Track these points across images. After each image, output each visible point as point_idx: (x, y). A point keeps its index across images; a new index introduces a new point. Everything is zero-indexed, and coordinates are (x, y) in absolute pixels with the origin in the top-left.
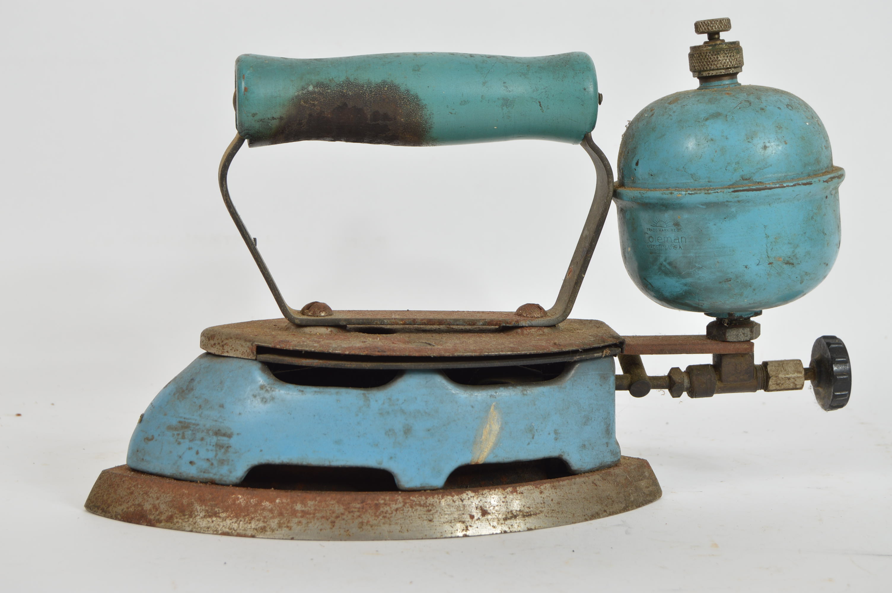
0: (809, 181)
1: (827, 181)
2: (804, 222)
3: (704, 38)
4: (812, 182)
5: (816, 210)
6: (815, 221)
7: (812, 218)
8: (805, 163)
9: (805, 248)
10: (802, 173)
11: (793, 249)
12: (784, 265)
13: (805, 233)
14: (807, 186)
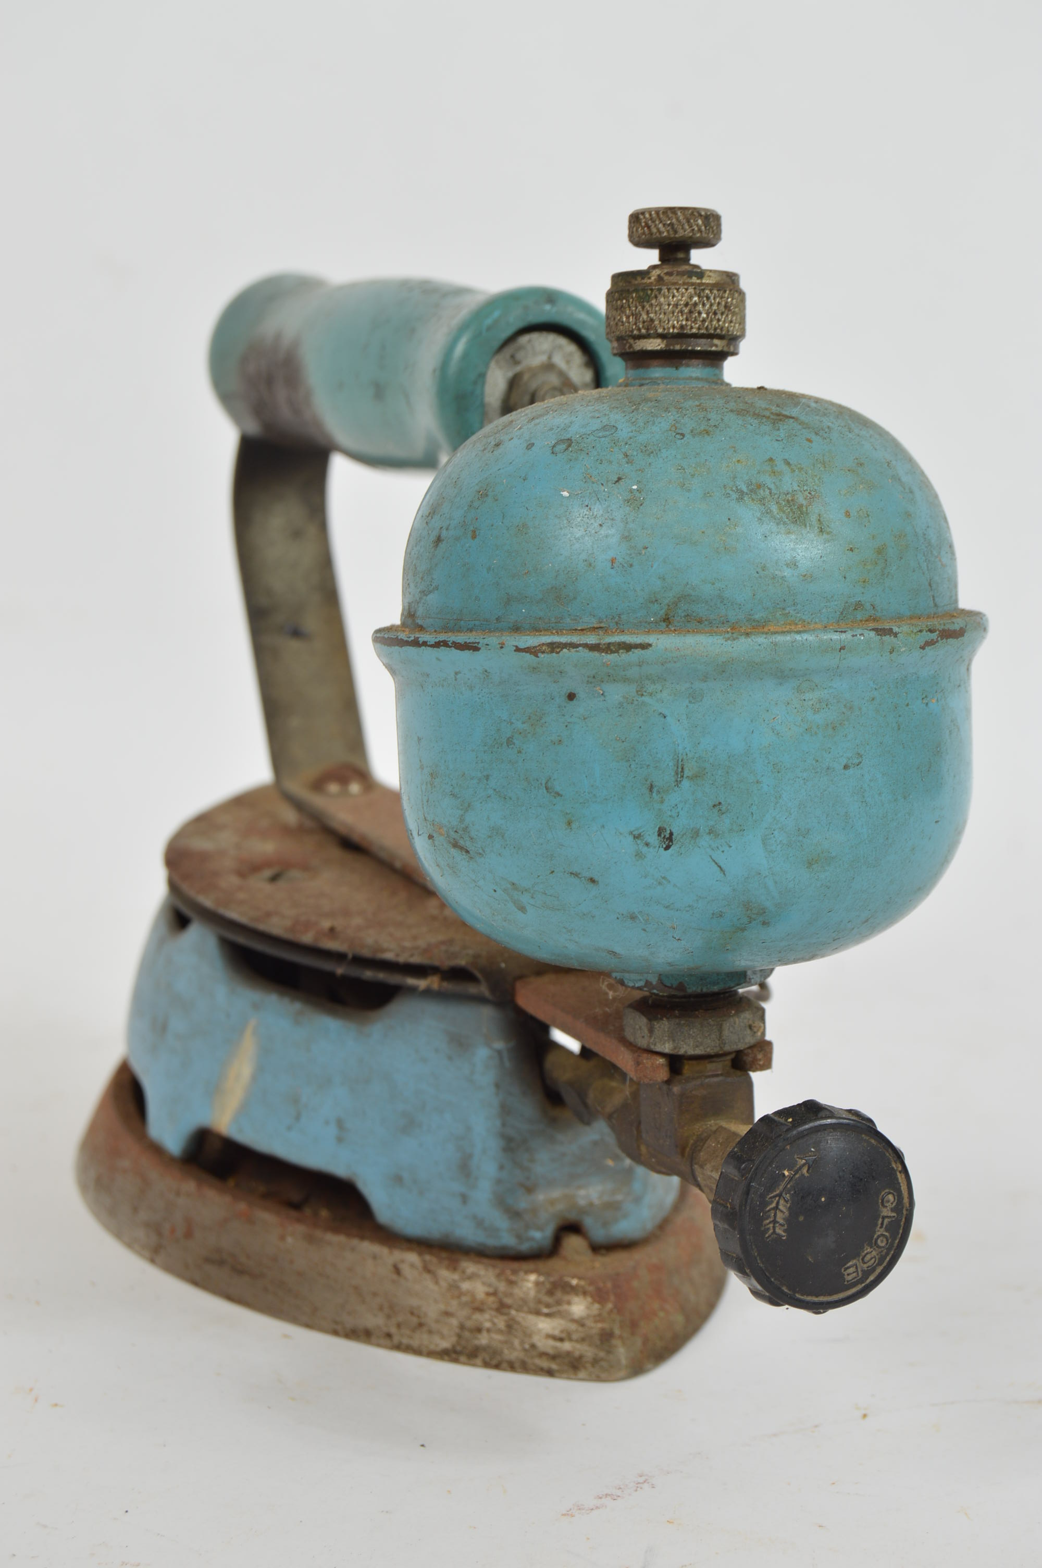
0: (472, 640)
1: (533, 651)
2: (486, 748)
3: (649, 258)
4: (480, 646)
5: (524, 723)
6: (520, 752)
7: (510, 741)
8: (508, 594)
9: (488, 818)
10: (497, 619)
11: (460, 812)
12: (452, 850)
13: (487, 777)
14: (467, 654)
